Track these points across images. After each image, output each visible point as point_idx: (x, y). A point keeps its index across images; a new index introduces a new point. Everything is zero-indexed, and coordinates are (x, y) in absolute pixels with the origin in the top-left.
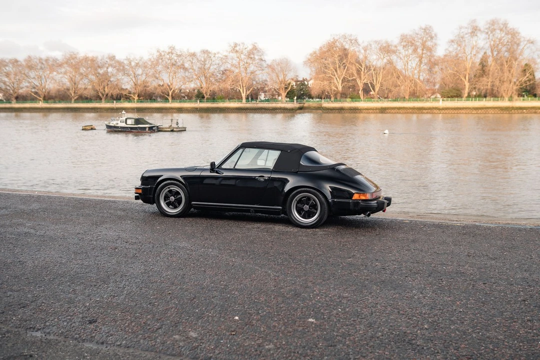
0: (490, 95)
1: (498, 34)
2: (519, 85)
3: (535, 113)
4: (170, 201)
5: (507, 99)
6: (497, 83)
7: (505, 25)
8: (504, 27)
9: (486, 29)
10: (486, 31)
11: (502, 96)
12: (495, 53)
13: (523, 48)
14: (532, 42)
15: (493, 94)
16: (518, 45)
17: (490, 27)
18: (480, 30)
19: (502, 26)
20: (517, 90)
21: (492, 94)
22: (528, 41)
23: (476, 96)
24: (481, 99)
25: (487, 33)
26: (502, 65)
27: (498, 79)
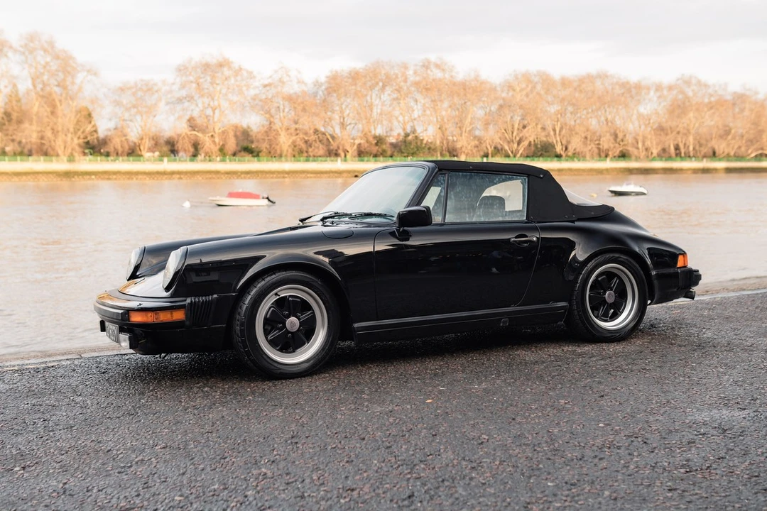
0: (37, 153)
1: (42, 58)
2: (82, 137)
3: (109, 179)
4: (288, 332)
5: (65, 159)
6: (49, 134)
7: (52, 44)
8: (49, 48)
9: (21, 46)
10: (22, 50)
11: (58, 155)
12: (40, 86)
13: (82, 82)
14: (95, 74)
15: (44, 151)
16: (73, 77)
17: (26, 45)
18: (11, 47)
19: (46, 45)
20: (80, 145)
21: (42, 150)
22: (89, 71)
23: (15, 154)
24: (25, 158)
25: (23, 53)
26: (54, 106)
27: (49, 128)
